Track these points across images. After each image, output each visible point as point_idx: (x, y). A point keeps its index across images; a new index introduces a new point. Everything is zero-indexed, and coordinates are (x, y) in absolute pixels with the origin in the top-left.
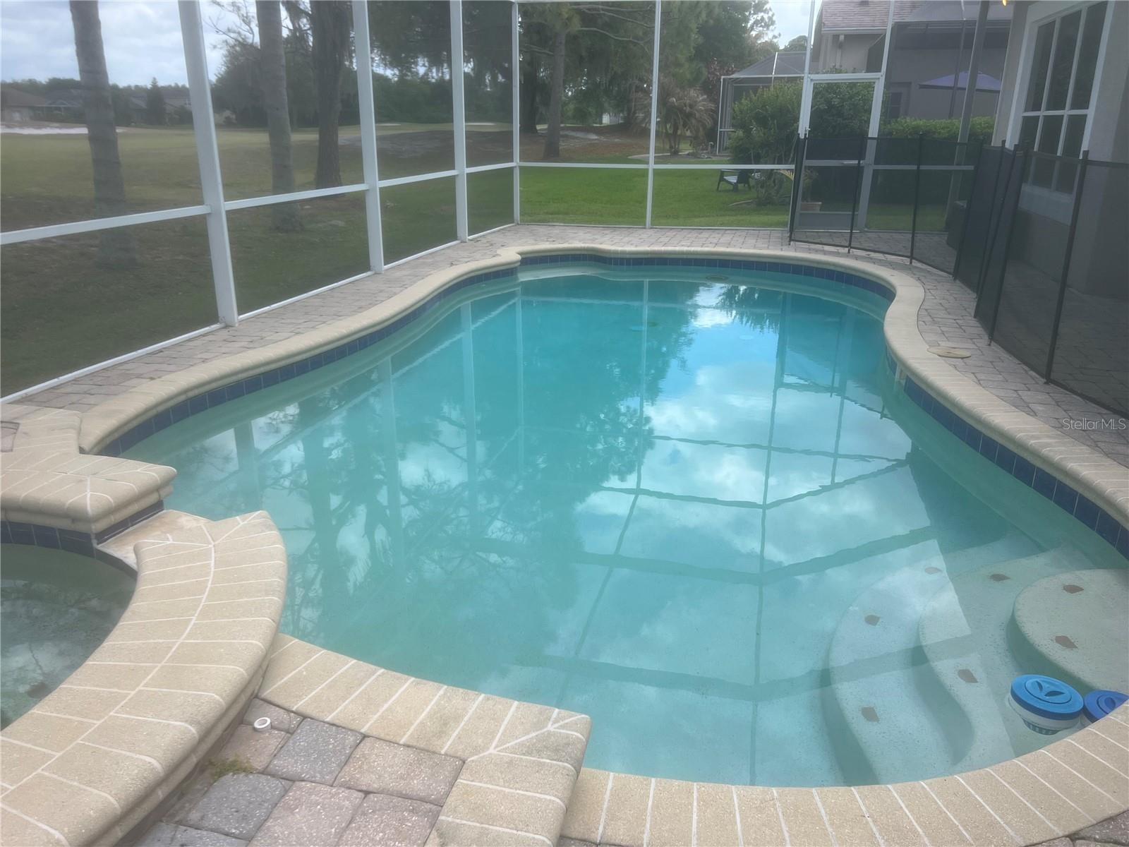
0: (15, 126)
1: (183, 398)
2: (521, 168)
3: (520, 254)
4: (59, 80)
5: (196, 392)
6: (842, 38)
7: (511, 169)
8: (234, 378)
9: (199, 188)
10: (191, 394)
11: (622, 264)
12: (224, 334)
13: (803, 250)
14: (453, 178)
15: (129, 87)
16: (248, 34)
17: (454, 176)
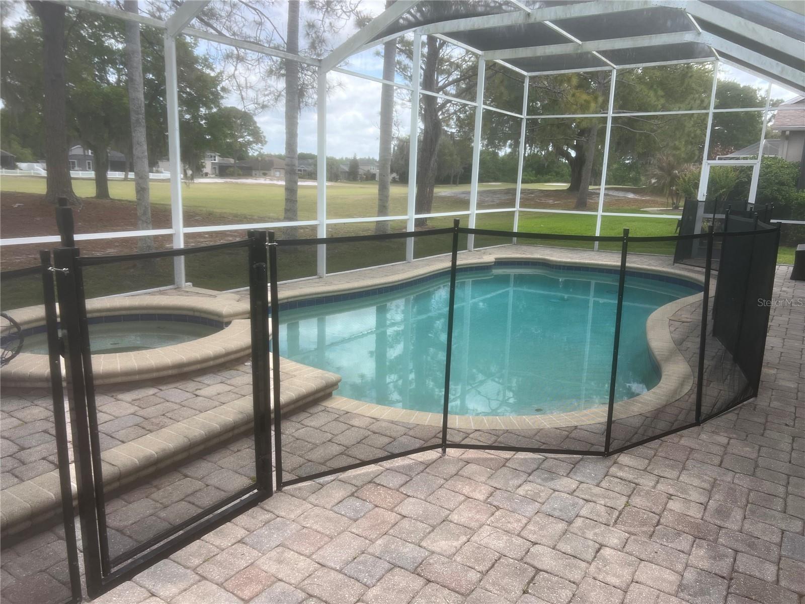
0: (275, 180)
1: (286, 301)
2: (520, 212)
3: (496, 259)
4: (304, 154)
5: (292, 300)
6: (788, 133)
7: (514, 212)
8: (311, 297)
9: (316, 212)
10: (290, 300)
11: (560, 269)
12: (318, 280)
13: (680, 269)
14: (468, 215)
15: (342, 159)
16: (396, 132)
17: (468, 214)
